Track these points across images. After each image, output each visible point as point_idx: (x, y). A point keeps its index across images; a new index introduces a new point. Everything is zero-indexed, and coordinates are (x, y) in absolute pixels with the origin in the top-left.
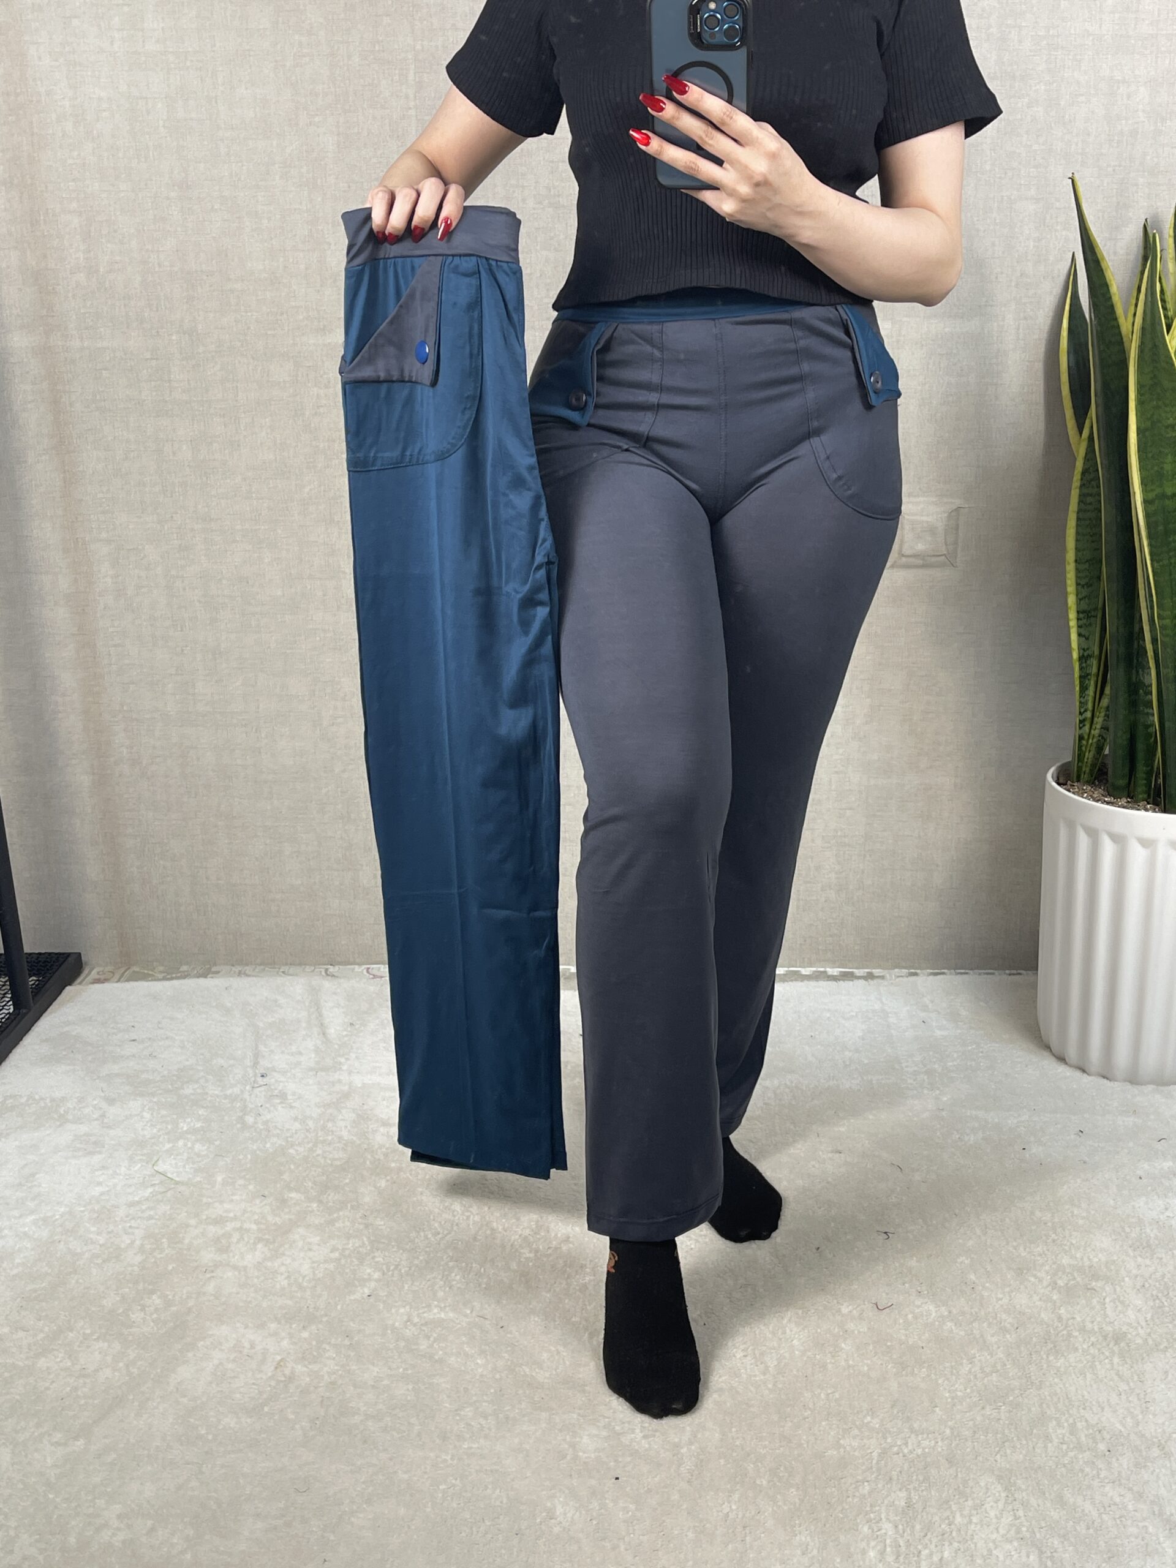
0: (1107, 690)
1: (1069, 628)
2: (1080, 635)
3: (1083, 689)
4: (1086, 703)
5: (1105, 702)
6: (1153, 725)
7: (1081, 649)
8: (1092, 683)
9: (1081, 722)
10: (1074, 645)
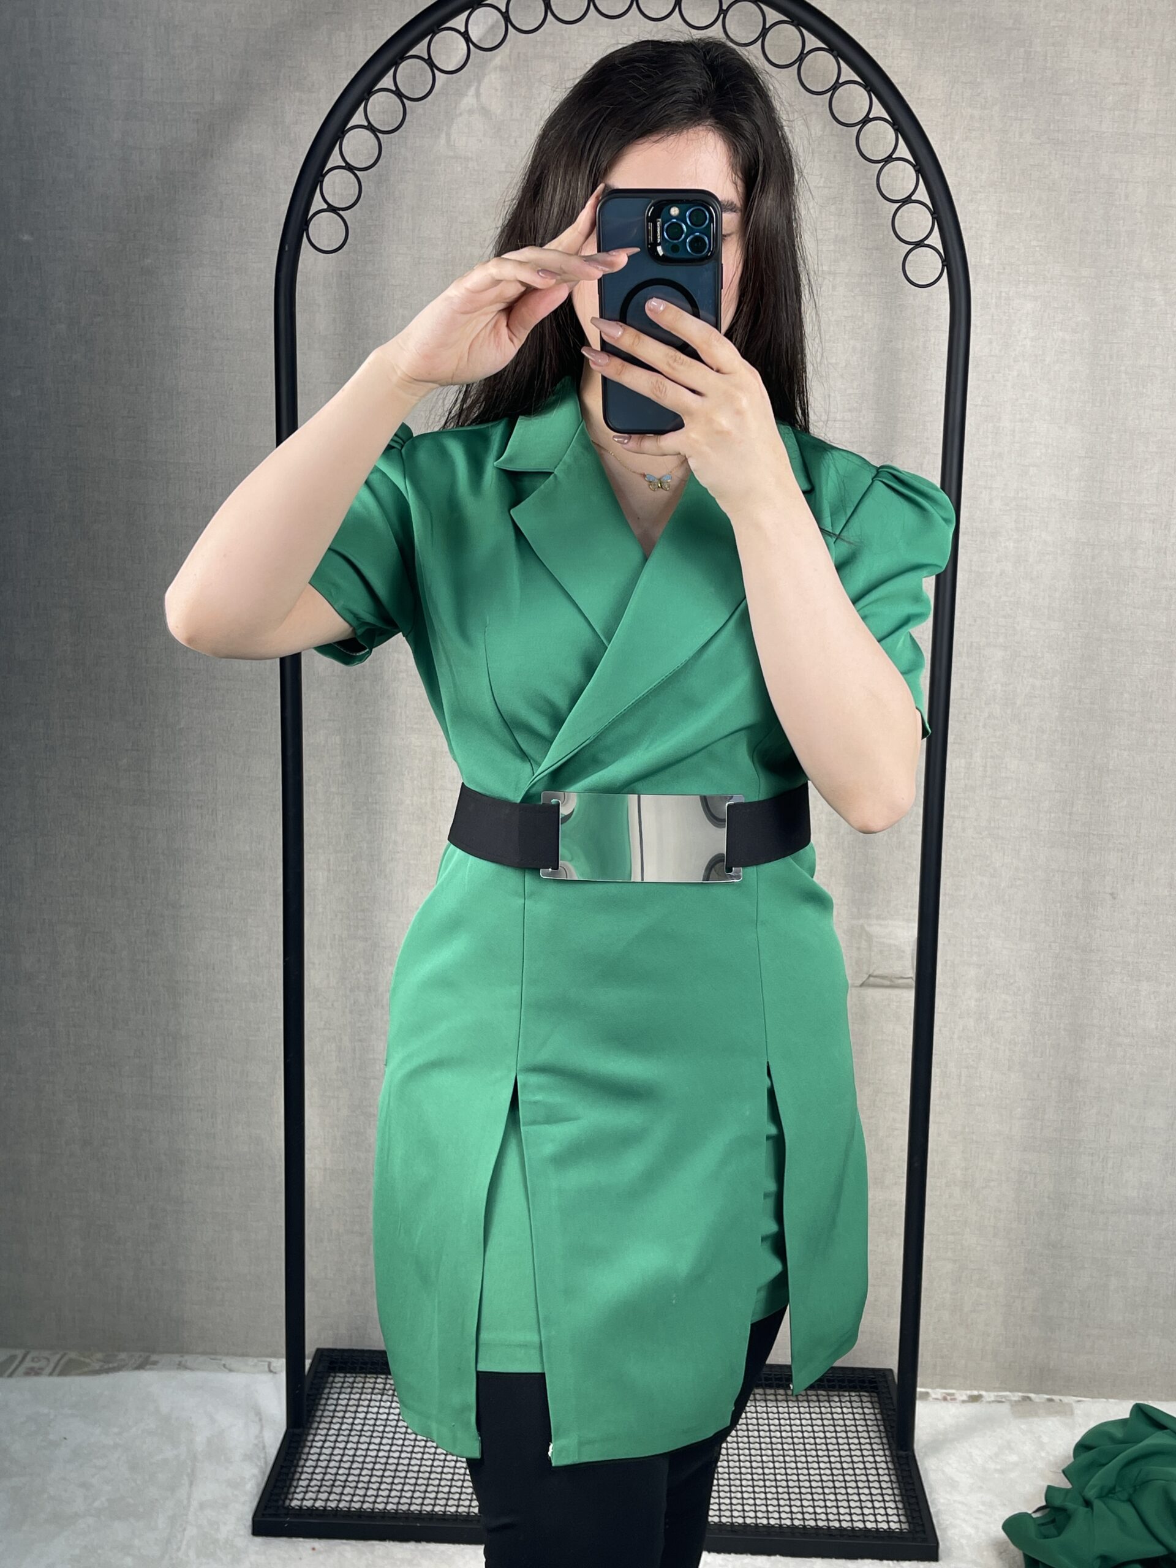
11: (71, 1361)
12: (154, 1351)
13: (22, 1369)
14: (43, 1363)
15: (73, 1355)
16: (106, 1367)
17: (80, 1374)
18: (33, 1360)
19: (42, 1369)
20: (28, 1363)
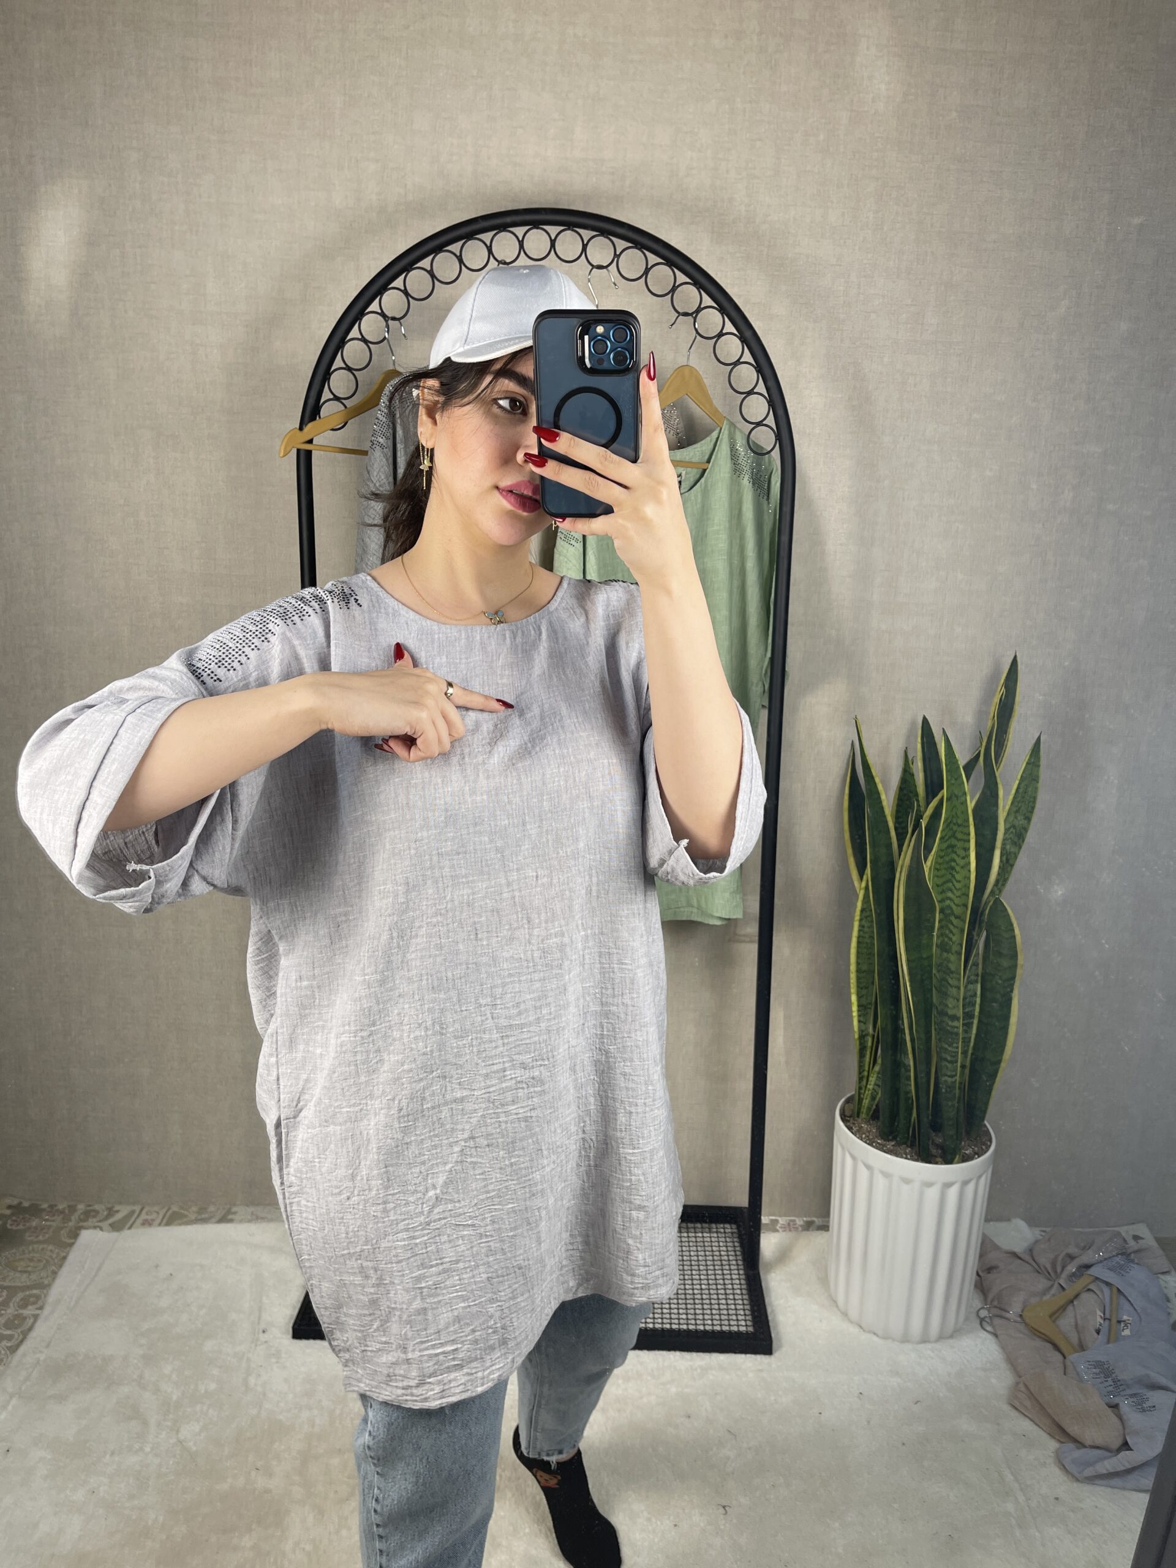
0: (879, 1061)
1: (852, 1017)
2: (859, 1021)
3: (862, 1055)
4: (864, 1065)
5: (877, 1068)
6: (910, 1091)
7: (861, 1031)
8: (868, 1053)
9: (861, 1079)
10: (856, 1028)
11: (174, 1213)
12: (235, 1205)
13: (139, 1221)
14: (154, 1216)
15: (175, 1208)
16: (199, 1217)
17: (180, 1224)
18: (147, 1214)
19: (153, 1220)
20: (143, 1216)
